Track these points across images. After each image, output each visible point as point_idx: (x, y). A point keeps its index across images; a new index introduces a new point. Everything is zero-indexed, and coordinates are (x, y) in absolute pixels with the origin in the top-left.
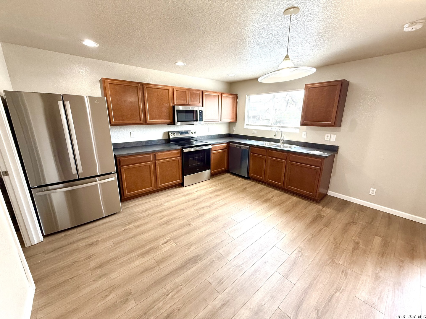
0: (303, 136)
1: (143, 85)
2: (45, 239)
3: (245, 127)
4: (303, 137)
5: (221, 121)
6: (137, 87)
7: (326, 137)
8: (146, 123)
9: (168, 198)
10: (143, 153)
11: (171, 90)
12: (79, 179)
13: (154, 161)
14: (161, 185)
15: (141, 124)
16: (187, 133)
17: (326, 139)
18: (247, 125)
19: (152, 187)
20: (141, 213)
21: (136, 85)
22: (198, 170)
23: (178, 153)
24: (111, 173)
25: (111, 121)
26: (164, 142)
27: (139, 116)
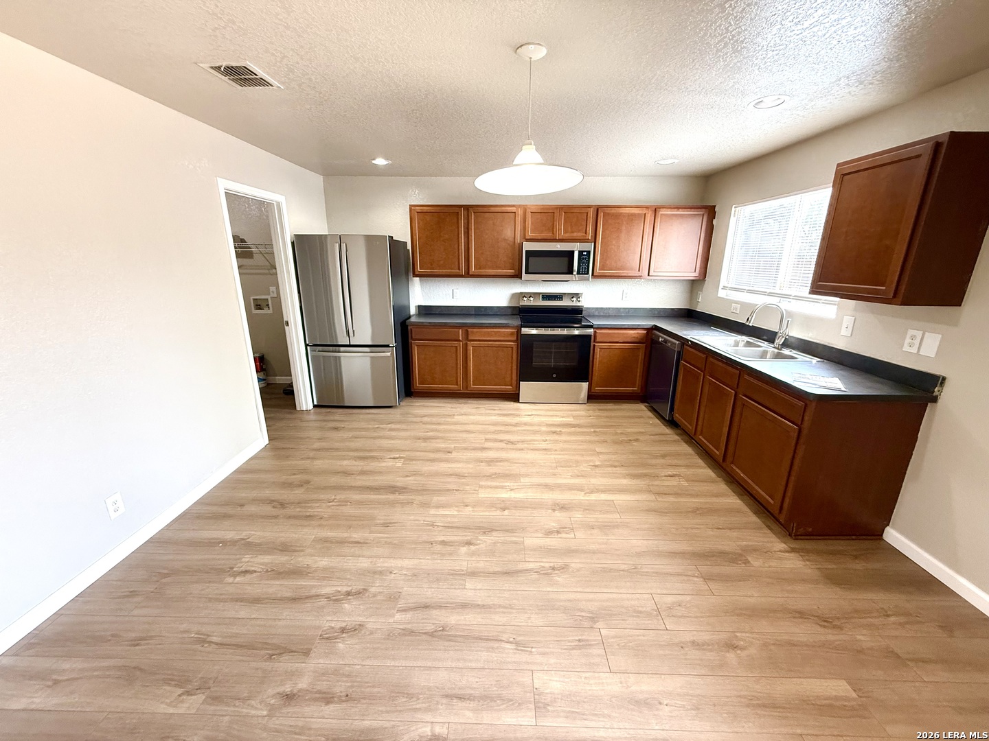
0: (844, 332)
1: (467, 208)
2: (315, 409)
3: (722, 293)
4: (842, 334)
5: (648, 275)
6: (458, 213)
7: (908, 340)
8: (468, 275)
9: (474, 411)
10: (445, 325)
11: (520, 212)
12: (350, 346)
13: (464, 342)
14: (473, 387)
15: (461, 276)
16: (560, 298)
17: (906, 348)
18: (725, 288)
19: (457, 385)
20: (416, 417)
21: (457, 210)
22: (554, 376)
23: (512, 334)
24: (388, 346)
25: (416, 270)
26: (509, 312)
27: (457, 263)
